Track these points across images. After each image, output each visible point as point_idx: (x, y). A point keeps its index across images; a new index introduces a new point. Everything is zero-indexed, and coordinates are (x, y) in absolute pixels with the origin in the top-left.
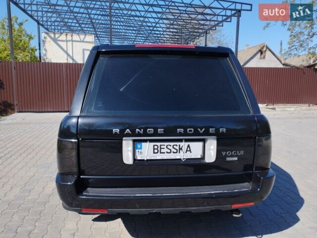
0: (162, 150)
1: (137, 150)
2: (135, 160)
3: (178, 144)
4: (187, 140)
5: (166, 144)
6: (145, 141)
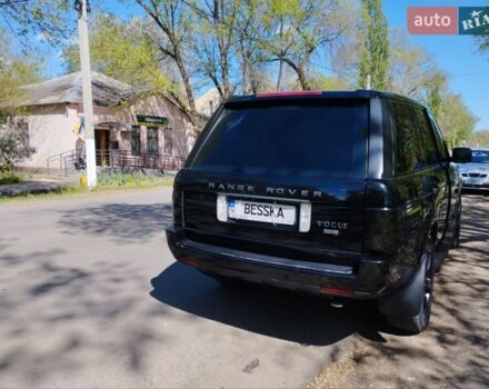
0: (254, 211)
5: (258, 204)
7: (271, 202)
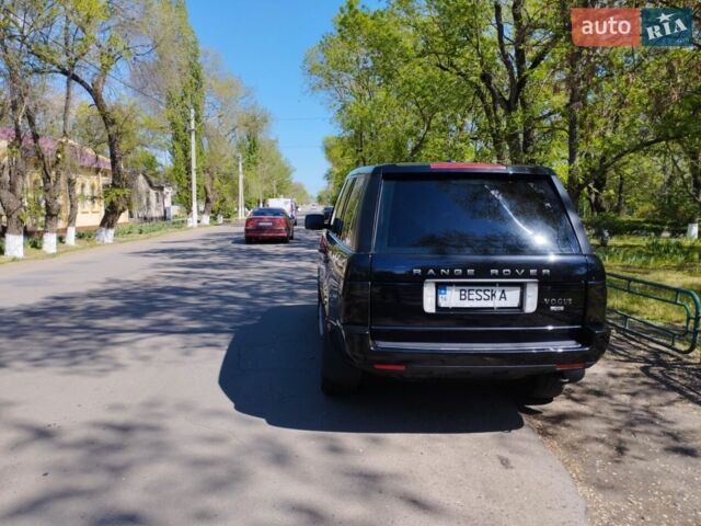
0: (471, 297)
1: (440, 296)
2: (437, 307)
3: (490, 288)
4: (501, 284)
5: (476, 288)
6: (451, 284)
7: (493, 284)
